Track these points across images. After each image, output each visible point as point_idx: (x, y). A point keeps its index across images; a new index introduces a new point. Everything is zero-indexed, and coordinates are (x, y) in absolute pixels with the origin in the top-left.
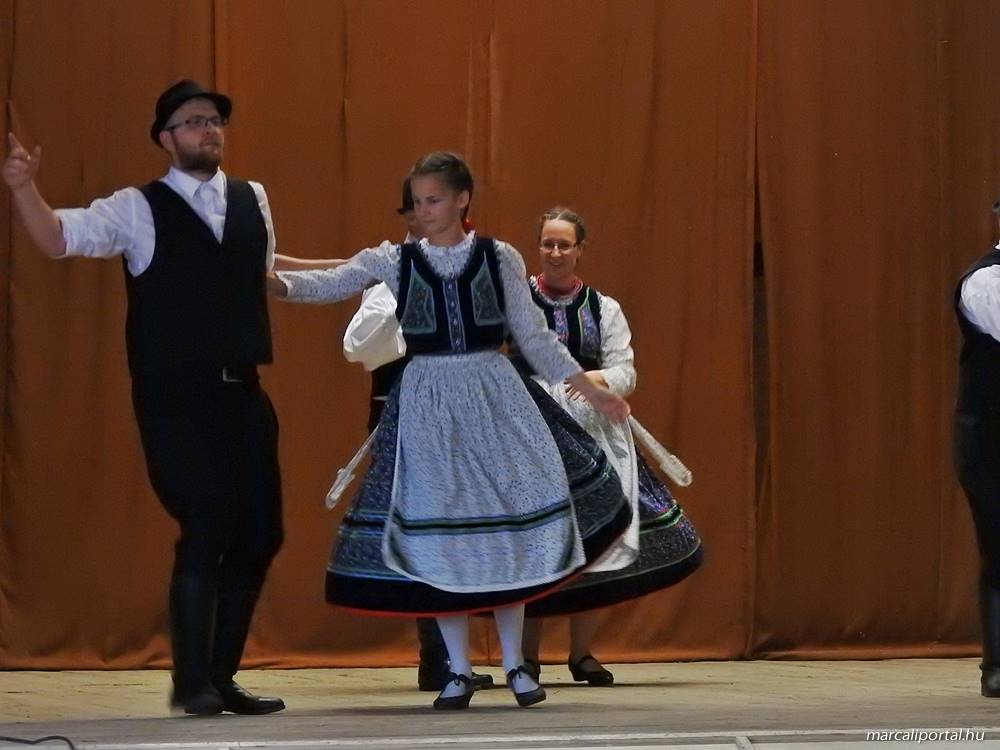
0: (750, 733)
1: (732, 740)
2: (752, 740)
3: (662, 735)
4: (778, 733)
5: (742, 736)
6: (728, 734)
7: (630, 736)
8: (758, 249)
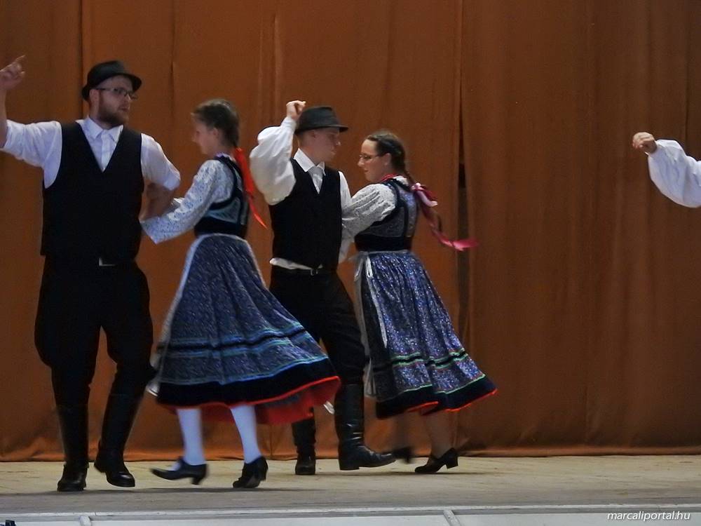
0: (454, 508)
1: (441, 513)
2: (455, 513)
3: (392, 509)
4: (473, 507)
5: (448, 510)
6: (439, 508)
7: (370, 509)
8: (462, 168)
